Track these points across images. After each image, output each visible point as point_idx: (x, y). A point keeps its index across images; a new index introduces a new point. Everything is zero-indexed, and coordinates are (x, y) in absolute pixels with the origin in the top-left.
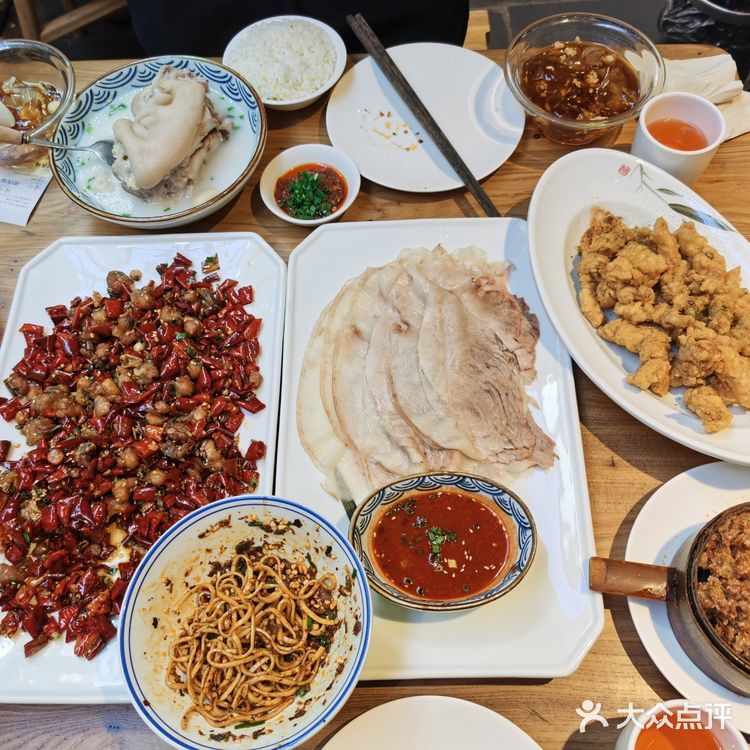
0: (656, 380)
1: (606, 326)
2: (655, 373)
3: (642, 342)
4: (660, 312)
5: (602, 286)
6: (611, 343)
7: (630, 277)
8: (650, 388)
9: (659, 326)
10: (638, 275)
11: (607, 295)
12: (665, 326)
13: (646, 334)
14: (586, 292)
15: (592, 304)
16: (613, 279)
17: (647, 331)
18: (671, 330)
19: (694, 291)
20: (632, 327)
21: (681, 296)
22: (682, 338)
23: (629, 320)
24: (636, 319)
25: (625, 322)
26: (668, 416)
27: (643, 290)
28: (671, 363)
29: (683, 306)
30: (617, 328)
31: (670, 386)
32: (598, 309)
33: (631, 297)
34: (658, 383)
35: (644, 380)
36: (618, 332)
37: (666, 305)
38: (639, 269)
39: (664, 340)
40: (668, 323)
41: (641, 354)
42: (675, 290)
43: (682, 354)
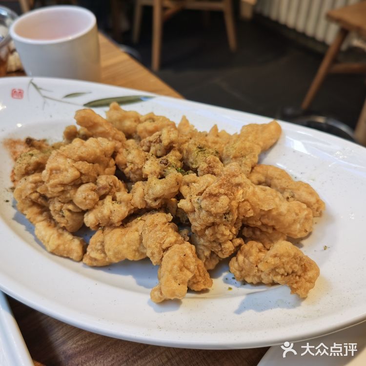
0: (190, 275)
1: (89, 250)
2: (183, 267)
3: (141, 239)
4: (139, 194)
5: (54, 206)
6: (108, 266)
7: (77, 173)
8: (189, 290)
9: (148, 210)
10: (85, 166)
11: (66, 213)
12: (155, 204)
13: (140, 228)
14: (42, 228)
15: (55, 235)
16: (60, 189)
17: (138, 224)
18: (165, 205)
19: (159, 153)
20: (118, 232)
21: (148, 162)
22: (183, 204)
23: (110, 225)
24: (116, 218)
25: (107, 230)
26: (239, 312)
27: (103, 181)
28: (191, 241)
29: (158, 170)
30: (102, 244)
31: (209, 271)
32: (68, 236)
33: (93, 196)
34: (194, 277)
35: (175, 285)
36: (106, 247)
37: (140, 183)
38: (82, 159)
39: (165, 220)
40: (155, 200)
41: (148, 255)
42: (137, 160)
43: (197, 223)
